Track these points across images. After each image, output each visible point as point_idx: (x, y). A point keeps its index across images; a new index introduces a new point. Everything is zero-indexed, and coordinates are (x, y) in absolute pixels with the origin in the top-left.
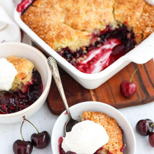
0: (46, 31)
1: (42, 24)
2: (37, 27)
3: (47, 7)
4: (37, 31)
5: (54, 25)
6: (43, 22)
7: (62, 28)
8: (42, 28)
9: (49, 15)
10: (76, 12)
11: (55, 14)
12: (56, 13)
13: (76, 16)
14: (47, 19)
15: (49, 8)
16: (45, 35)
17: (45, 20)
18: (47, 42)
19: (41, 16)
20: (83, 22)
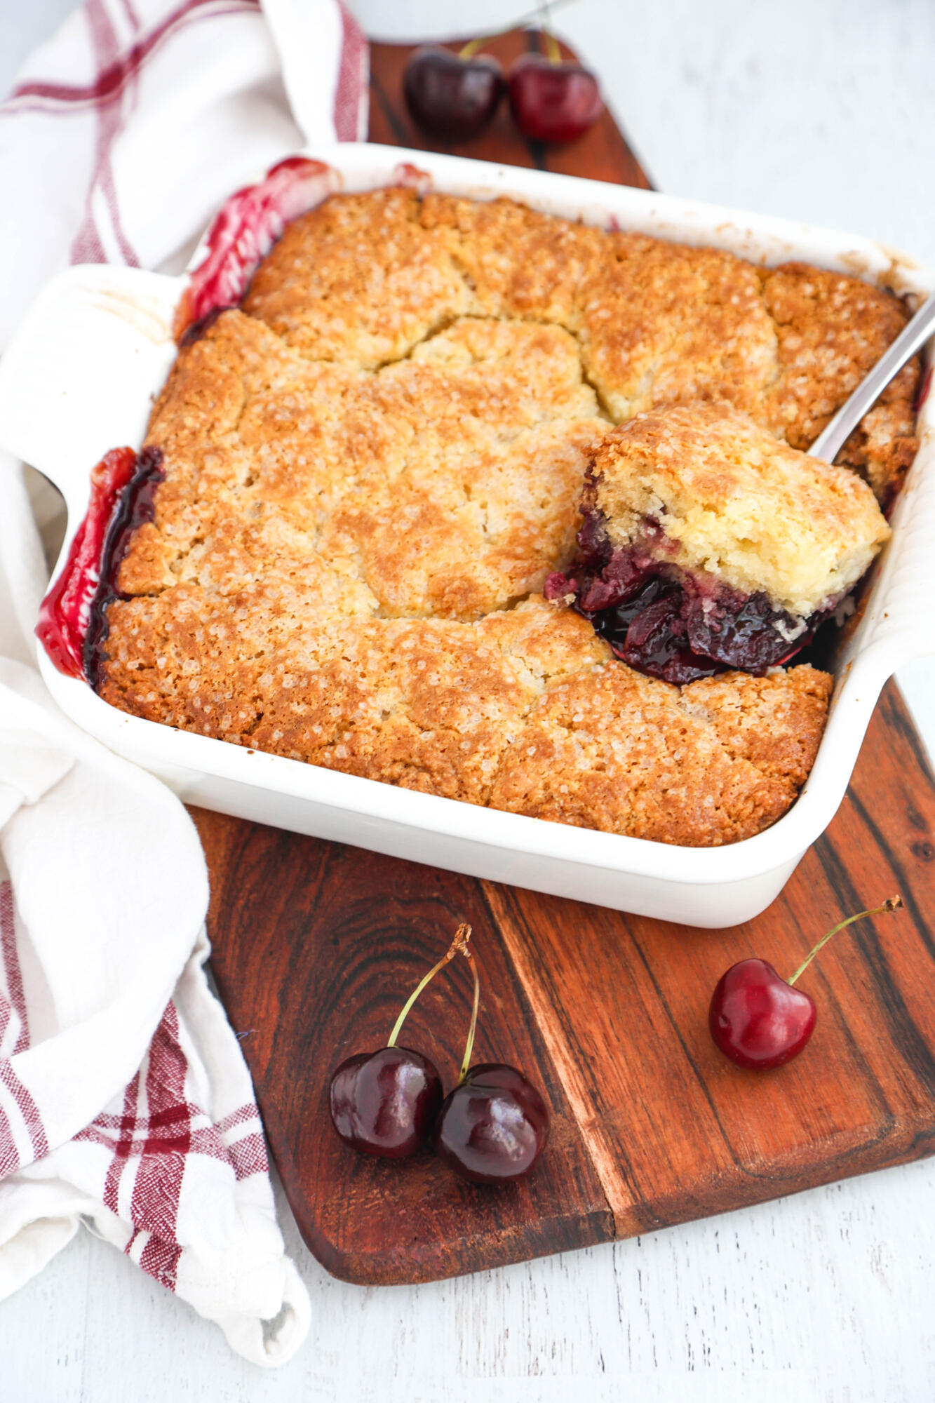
0: (335, 713)
1: (278, 682)
2: (260, 716)
3: (229, 568)
4: (277, 735)
5: (351, 652)
6: (281, 668)
7: (407, 644)
8: (299, 709)
9: (277, 611)
10: (412, 512)
11: (302, 588)
12: (308, 577)
13: (426, 536)
14: (282, 638)
15: (240, 566)
16: (347, 736)
17: (281, 652)
18: (386, 772)
19: (233, 635)
20: (485, 550)
